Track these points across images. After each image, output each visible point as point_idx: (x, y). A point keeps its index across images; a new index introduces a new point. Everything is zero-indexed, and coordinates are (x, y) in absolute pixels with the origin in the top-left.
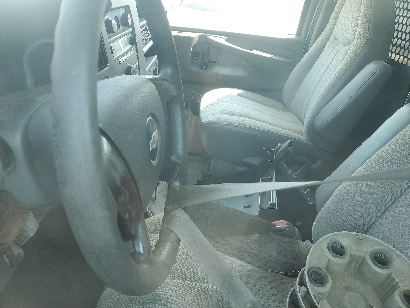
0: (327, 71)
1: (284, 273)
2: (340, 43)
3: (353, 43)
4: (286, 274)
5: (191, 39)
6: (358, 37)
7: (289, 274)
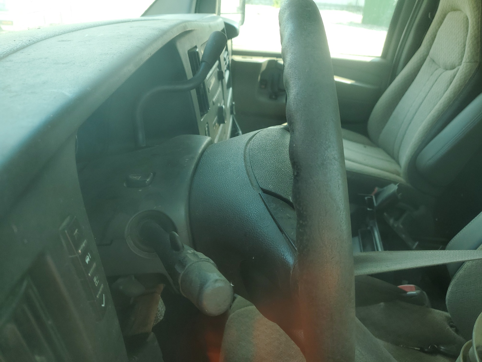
0: (425, 101)
1: (419, 349)
2: (440, 67)
3: (461, 67)
4: (422, 350)
5: (259, 65)
6: (468, 61)
7: (426, 350)
